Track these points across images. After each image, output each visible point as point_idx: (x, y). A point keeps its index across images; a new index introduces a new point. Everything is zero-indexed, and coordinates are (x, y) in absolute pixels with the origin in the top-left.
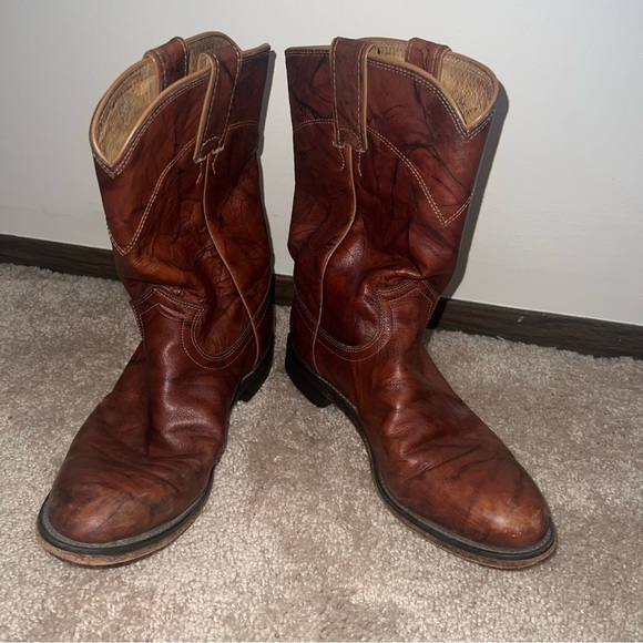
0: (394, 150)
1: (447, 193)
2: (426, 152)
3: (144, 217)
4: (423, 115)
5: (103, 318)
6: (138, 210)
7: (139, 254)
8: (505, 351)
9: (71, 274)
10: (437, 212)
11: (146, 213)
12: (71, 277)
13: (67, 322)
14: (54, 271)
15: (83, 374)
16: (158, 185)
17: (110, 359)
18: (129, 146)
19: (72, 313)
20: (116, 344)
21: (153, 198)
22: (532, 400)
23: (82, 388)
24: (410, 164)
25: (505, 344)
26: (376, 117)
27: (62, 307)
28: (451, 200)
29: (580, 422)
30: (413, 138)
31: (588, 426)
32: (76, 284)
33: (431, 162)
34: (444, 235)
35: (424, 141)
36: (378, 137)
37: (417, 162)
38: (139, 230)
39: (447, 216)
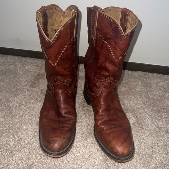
0: (103, 39)
1: (117, 52)
2: (112, 41)
3: (60, 56)
4: (112, 30)
5: (13, 65)
6: (59, 54)
7: (58, 65)
9: (6, 55)
10: (115, 57)
11: (61, 55)
12: (6, 56)
13: (4, 67)
14: (2, 54)
15: (8, 80)
16: (65, 48)
17: (14, 75)
18: (56, 36)
19: (6, 65)
20: (16, 72)
21: (63, 51)
23: (7, 83)
24: (107, 44)
26: (99, 29)
27: (3, 63)
28: (119, 55)
30: (109, 36)
32: (7, 57)
33: (113, 44)
34: (116, 64)
35: (112, 38)
36: (99, 35)
37: (109, 43)
38: (58, 59)
39: (117, 59)
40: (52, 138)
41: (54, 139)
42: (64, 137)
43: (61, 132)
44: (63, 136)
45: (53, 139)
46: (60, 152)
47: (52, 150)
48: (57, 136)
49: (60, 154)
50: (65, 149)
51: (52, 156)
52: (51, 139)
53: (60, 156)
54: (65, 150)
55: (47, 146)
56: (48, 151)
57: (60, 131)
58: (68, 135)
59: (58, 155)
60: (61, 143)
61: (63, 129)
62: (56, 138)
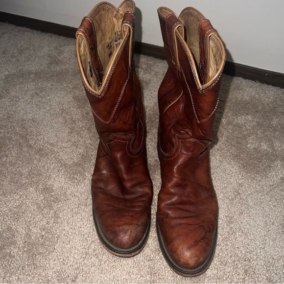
3: (116, 108)
6: (113, 106)
8: (257, 87)
11: (117, 105)
22: (260, 108)
25: (258, 84)
29: (277, 118)
31: (280, 120)
40: (119, 226)
41: (123, 227)
42: (137, 224)
43: (132, 216)
44: (135, 222)
45: (120, 228)
46: (133, 248)
47: (121, 245)
48: (126, 224)
49: (134, 251)
50: (140, 242)
51: (122, 255)
52: (117, 228)
53: (133, 254)
54: (139, 244)
55: (112, 240)
56: (115, 248)
57: (131, 214)
58: (143, 220)
59: (130, 253)
60: (134, 235)
61: (134, 209)
62: (126, 227)
